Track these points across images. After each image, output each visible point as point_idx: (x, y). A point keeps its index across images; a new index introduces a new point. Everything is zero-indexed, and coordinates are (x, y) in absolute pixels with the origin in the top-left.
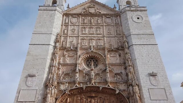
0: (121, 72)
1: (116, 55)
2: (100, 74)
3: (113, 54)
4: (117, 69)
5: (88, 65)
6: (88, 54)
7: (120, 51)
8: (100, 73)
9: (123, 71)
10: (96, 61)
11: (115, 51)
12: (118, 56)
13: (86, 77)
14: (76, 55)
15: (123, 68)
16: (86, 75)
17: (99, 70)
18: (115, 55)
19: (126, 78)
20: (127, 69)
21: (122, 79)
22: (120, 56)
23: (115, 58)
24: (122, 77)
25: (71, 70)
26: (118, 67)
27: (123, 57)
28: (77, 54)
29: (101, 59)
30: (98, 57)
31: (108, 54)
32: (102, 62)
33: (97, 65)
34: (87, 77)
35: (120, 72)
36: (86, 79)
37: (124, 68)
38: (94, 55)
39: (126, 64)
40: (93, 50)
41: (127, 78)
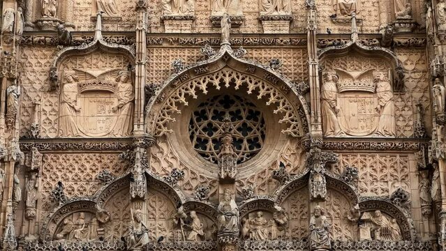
0: (400, 196)
1: (376, 81)
2: (272, 203)
3: (355, 74)
4: (379, 176)
5: (201, 143)
6: (201, 74)
7: (402, 57)
8: (274, 200)
9: (413, 188)
10: (253, 115)
11: (374, 56)
12: (385, 87)
13: (190, 220)
14: (128, 85)
15: (412, 162)
16: (193, 213)
17: (269, 175)
18: (367, 83)
19: (427, 226)
20: (436, 174)
21: (405, 235)
22: (398, 86)
23: (370, 104)
24: (402, 222)
25: (102, 180)
26: (386, 160)
27: (417, 95)
28: (131, 78)
29: (281, 108)
30: (262, 92)
31: (323, 78)
32: (289, 130)
33: (255, 144)
34: (197, 222)
35: (392, 191)
36: (193, 235)
37: (420, 169)
38: (239, 82)
39: (433, 142)
40: (230, 52)
41: (433, 227)
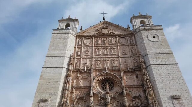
0: (140, 95)
1: (133, 76)
2: (116, 97)
3: (129, 75)
4: (135, 92)
5: (103, 88)
6: (103, 75)
7: (137, 72)
8: (116, 96)
9: (142, 94)
10: (112, 83)
11: (132, 72)
12: (135, 77)
13: (101, 101)
14: (90, 78)
15: (141, 90)
16: (102, 99)
17: (115, 93)
18: (131, 77)
19: (146, 101)
20: (146, 91)
21: (142, 103)
22: (137, 77)
23: (133, 80)
24: (141, 101)
25: (85, 94)
26: (136, 89)
27: (140, 78)
28: (91, 76)
29: (117, 81)
30: (113, 78)
31: (124, 76)
32: (118, 84)
33: (112, 88)
34: (102, 101)
35: (138, 95)
36: (102, 103)
37: (143, 91)
38: (109, 77)
39: (145, 86)
40: (107, 72)
41: (147, 101)
